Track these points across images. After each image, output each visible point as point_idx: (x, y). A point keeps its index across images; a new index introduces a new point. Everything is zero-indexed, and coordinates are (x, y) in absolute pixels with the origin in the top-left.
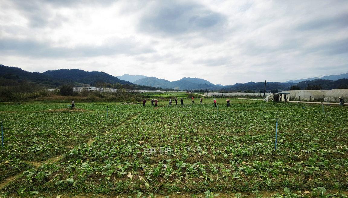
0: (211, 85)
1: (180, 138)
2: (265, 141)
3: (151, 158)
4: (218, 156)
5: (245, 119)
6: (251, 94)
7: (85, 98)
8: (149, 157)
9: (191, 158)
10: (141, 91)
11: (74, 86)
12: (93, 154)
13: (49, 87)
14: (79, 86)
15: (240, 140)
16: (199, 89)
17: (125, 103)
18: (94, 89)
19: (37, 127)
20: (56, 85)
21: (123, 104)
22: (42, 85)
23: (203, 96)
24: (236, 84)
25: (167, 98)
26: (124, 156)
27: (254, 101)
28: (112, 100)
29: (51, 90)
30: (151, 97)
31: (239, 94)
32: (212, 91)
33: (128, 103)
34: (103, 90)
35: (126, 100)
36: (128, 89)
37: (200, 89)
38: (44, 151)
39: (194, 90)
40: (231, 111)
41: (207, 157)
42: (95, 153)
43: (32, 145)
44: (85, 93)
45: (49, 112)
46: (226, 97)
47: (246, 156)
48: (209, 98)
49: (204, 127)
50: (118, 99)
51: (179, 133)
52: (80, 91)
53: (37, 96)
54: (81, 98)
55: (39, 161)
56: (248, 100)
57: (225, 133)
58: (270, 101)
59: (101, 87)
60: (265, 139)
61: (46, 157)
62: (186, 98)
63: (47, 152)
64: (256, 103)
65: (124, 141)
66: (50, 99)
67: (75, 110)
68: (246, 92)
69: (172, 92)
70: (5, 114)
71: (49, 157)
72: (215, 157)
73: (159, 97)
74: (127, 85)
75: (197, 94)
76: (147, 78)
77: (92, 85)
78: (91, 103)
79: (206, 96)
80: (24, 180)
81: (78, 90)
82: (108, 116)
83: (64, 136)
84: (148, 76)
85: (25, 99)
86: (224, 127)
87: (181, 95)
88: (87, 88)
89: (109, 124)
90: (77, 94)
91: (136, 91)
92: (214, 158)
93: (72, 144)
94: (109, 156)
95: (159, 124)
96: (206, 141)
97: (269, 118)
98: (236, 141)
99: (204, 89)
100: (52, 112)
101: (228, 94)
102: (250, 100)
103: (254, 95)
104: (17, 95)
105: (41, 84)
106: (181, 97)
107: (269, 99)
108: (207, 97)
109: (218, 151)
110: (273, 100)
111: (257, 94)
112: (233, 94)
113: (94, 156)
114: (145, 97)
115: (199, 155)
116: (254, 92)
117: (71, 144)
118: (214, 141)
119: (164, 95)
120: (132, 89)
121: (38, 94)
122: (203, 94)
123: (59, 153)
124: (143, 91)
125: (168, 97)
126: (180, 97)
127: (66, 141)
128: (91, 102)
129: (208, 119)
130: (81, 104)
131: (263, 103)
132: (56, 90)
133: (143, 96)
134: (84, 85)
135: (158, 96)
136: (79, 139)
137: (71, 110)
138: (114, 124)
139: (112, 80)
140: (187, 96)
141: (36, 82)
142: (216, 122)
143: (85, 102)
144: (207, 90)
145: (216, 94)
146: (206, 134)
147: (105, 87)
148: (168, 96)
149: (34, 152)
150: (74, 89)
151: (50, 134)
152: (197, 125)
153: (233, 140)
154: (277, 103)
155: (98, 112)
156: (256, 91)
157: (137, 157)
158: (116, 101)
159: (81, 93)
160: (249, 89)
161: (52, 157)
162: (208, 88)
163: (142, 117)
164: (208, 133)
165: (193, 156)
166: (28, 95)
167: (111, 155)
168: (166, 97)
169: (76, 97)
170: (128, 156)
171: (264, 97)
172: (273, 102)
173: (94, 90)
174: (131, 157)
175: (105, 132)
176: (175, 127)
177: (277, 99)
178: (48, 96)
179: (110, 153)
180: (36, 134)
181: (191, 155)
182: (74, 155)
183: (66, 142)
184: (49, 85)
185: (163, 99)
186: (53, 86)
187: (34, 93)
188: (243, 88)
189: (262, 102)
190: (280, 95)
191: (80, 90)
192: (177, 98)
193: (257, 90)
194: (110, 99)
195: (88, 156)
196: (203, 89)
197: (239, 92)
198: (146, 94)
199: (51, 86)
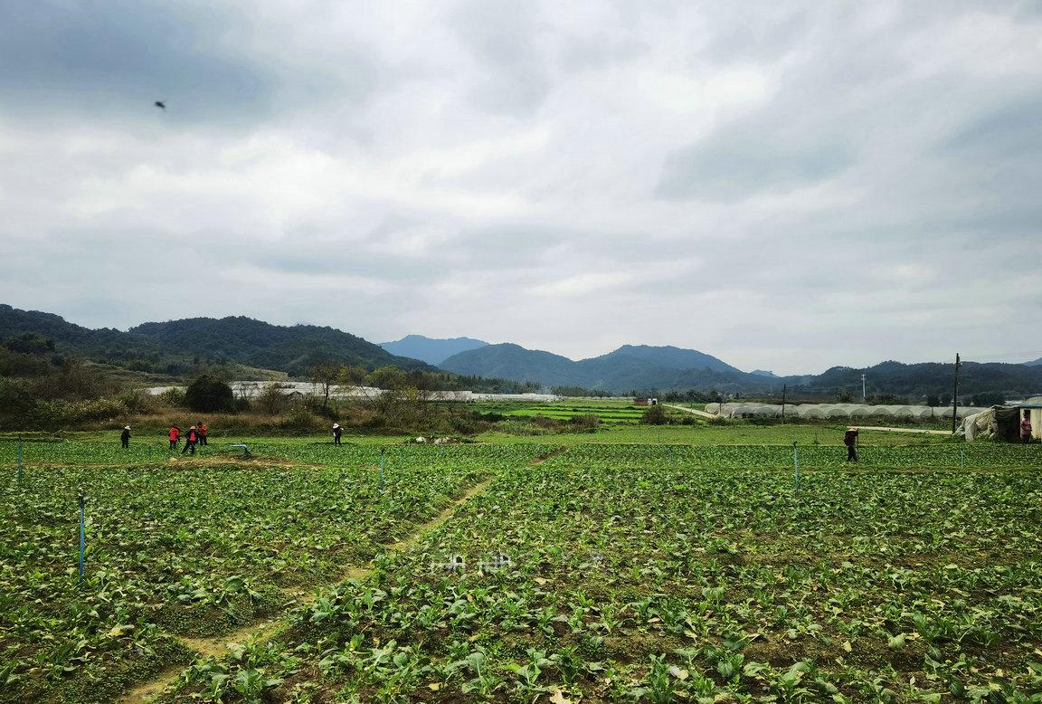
0: (731, 375)
1: (683, 572)
2: (1029, 590)
3: (608, 640)
4: (862, 640)
5: (911, 505)
6: (893, 410)
7: (277, 420)
8: (600, 639)
9: (757, 646)
10: (469, 395)
11: (231, 378)
12: (393, 620)
13: (147, 379)
14: (250, 379)
15: (927, 585)
16: (683, 391)
17: (420, 439)
18: (304, 388)
19: (153, 520)
20: (172, 373)
21: (414, 441)
22: (124, 374)
23: (703, 418)
24: (833, 372)
25: (563, 422)
26: (504, 630)
27: (914, 435)
28: (373, 427)
29: (156, 391)
30: (504, 419)
31: (849, 409)
32: (737, 398)
33: (431, 440)
34: (336, 392)
35: (422, 430)
36: (424, 389)
37: (688, 390)
38: (217, 602)
39: (663, 393)
40: (843, 476)
41: (822, 642)
42: (398, 615)
43: (161, 578)
44: (273, 402)
45: (171, 468)
46: (796, 420)
47: (976, 645)
48: (729, 424)
49: (758, 535)
50: (392, 425)
51: (671, 554)
52: (256, 393)
53: (113, 413)
54: (262, 420)
55: (206, 637)
56: (886, 433)
57: (854, 559)
58: (982, 437)
59: (330, 380)
60: (1025, 584)
61: (226, 625)
62: (637, 421)
63: (226, 606)
64: (924, 444)
65: (480, 573)
66: (155, 421)
67: (259, 464)
68: (870, 401)
69: (580, 402)
70: (32, 470)
71: (235, 623)
72: (853, 645)
73: (533, 420)
74: (417, 375)
75: (679, 406)
76: (488, 350)
77: (294, 374)
78: (299, 439)
79: (715, 417)
80: (199, 695)
81: (248, 393)
82: (382, 485)
83: (257, 551)
84: (492, 343)
85: (79, 423)
86: (839, 535)
87: (616, 410)
88: (277, 386)
89: (398, 514)
90: (243, 405)
91: (451, 396)
92: (847, 647)
93: (298, 583)
94: (450, 627)
95: (577, 518)
96: (789, 587)
97: (1006, 502)
98: (908, 586)
99: (704, 391)
100: (180, 469)
101: (804, 410)
102: (897, 433)
103: (905, 413)
104: (52, 406)
105: (121, 369)
106: (619, 420)
107: (977, 430)
108: (720, 422)
109: (856, 622)
110: (992, 431)
111: (917, 411)
112: (825, 410)
113: (398, 625)
114: (482, 418)
115: (787, 637)
116: (905, 403)
117: (295, 583)
118: (824, 585)
119: (553, 413)
120: (437, 388)
121: (117, 404)
122: (702, 409)
123: (262, 611)
124: (475, 396)
125: (567, 419)
126: (613, 418)
127: (275, 570)
128: (298, 435)
129: (763, 505)
130: (262, 441)
131: (955, 446)
132: (174, 391)
133: (475, 413)
134: (268, 374)
135: (532, 413)
136: (315, 566)
137: (245, 463)
138: (414, 513)
139: (364, 357)
140: (641, 416)
141: (105, 362)
142: (801, 517)
143: (274, 435)
144: (714, 393)
145: (754, 407)
146: (776, 560)
147: (345, 382)
148: (567, 415)
149: (187, 604)
150: (236, 389)
151: (207, 546)
152: (731, 526)
153: (898, 585)
154: (1015, 446)
155: (341, 471)
156: (910, 396)
157: (556, 635)
158: (385, 433)
159: (260, 401)
160: (883, 390)
161: (243, 625)
162: (718, 386)
163: (507, 489)
164: (783, 556)
165: (766, 641)
166: (85, 407)
167: (460, 624)
168: (559, 418)
169: (243, 417)
170: (521, 631)
171: (955, 421)
172: (995, 440)
173: (303, 392)
174: (532, 634)
175: (391, 541)
176: (646, 531)
177: (1011, 429)
178: (145, 413)
179: (454, 616)
180: (161, 542)
181: (757, 635)
182: (325, 620)
183: (275, 574)
184: (147, 374)
185: (547, 426)
186: (161, 376)
187: (102, 400)
188: (861, 388)
189: (949, 440)
190: (1022, 411)
191: (256, 391)
192: (602, 422)
193: (917, 394)
194: (364, 425)
195: (374, 626)
196: (698, 389)
197: (845, 400)
198: (485, 408)
199: (154, 376)
